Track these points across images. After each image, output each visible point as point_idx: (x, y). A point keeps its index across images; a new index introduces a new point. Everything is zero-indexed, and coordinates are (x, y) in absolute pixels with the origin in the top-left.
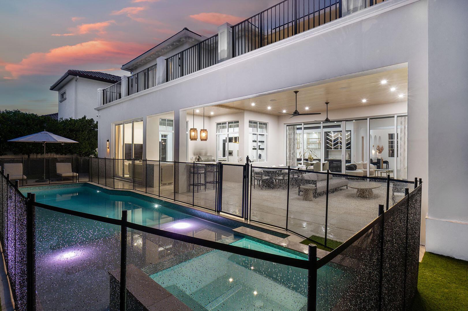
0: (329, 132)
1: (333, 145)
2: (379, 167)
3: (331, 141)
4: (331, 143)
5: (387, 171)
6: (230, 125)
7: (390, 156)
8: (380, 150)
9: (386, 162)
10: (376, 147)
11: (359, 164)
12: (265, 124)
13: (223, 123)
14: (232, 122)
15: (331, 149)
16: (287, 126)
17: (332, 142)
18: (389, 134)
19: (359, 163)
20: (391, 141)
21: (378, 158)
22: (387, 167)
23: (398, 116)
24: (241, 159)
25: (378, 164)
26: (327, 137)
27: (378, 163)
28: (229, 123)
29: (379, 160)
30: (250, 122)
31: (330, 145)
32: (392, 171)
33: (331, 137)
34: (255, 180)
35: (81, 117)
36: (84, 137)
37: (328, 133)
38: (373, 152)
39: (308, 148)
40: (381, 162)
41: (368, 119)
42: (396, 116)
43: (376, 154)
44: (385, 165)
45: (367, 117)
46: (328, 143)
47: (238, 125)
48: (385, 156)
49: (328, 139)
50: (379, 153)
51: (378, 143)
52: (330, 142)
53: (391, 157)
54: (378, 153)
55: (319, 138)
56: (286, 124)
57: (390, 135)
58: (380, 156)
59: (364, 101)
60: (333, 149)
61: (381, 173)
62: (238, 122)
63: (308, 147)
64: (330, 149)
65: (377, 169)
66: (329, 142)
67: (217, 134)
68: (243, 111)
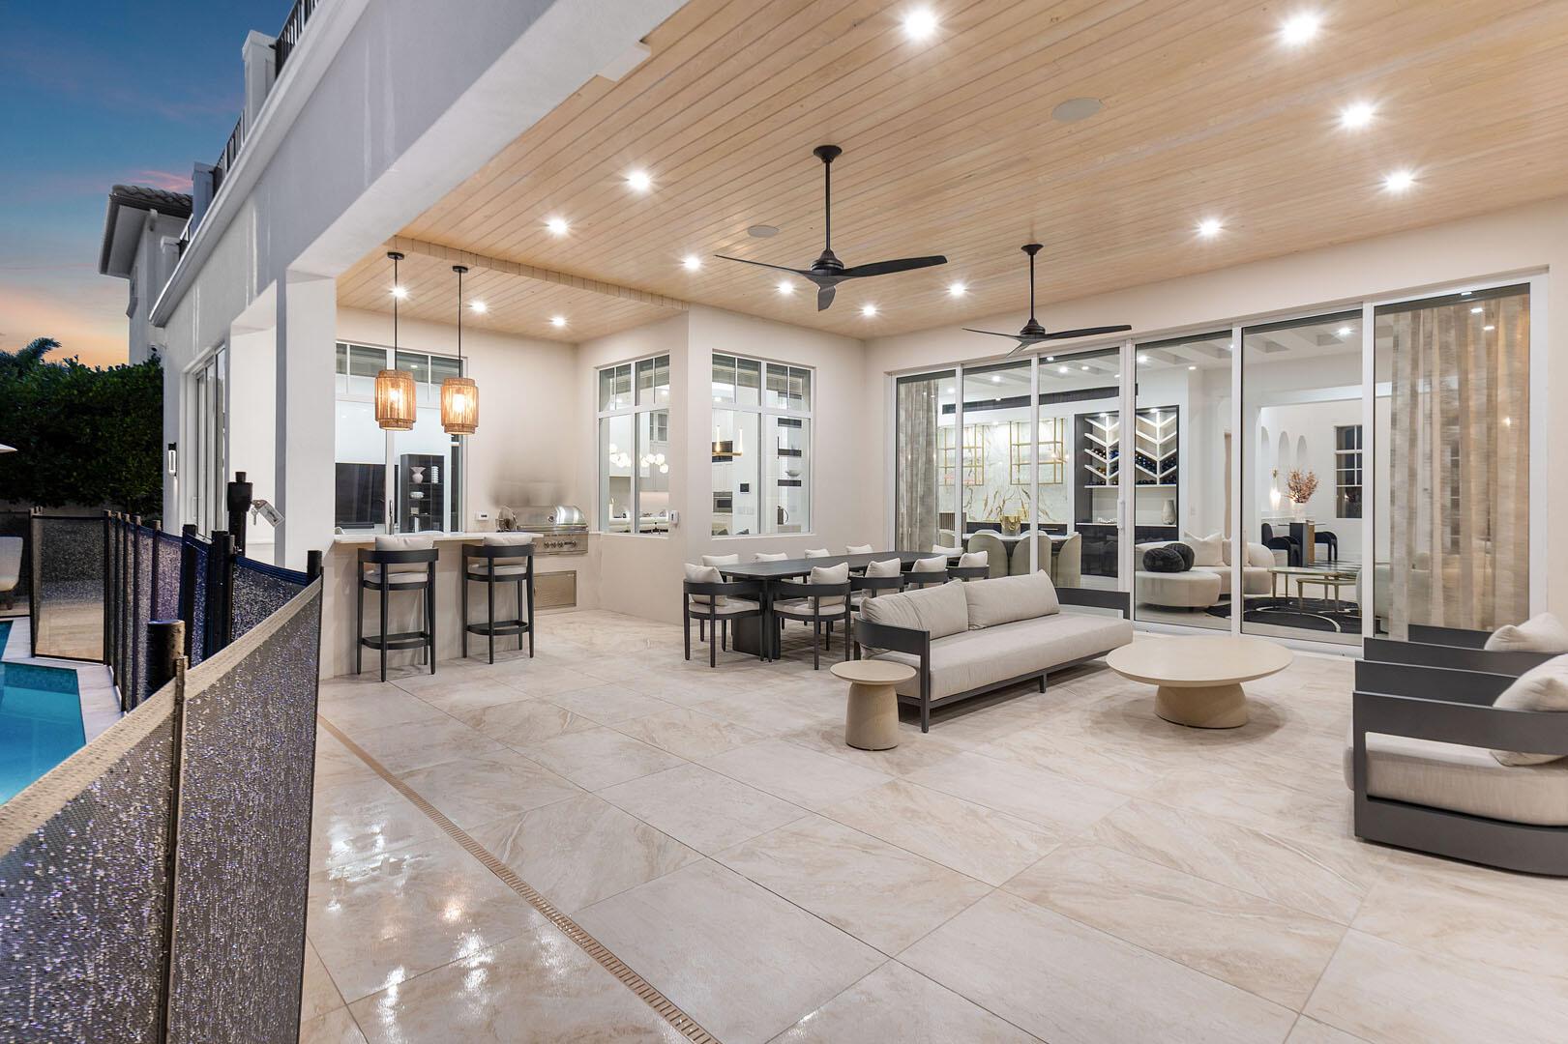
0: (1094, 416)
1: (1108, 468)
2: (1296, 560)
3: (1101, 451)
4: (1102, 459)
5: (1326, 577)
6: (641, 375)
7: (1344, 512)
8: (1302, 490)
9: (1327, 538)
10: (1285, 478)
11: (1205, 544)
12: (803, 373)
13: (620, 370)
14: (649, 363)
15: (1102, 482)
16: (899, 381)
17: (1105, 454)
18: (1339, 430)
19: (1206, 539)
20: (1347, 455)
21: (1294, 519)
22: (1332, 559)
23: (1380, 310)
25: (1292, 545)
26: (1087, 435)
27: (1292, 543)
28: (642, 365)
29: (1297, 529)
30: (718, 359)
31: (1098, 469)
32: (1351, 577)
33: (1102, 435)
34: (692, 620)
37: (1093, 419)
38: (1276, 497)
39: (1015, 481)
40: (1307, 538)
41: (1237, 332)
42: (1368, 310)
43: (1284, 504)
44: (1321, 550)
45: (1231, 322)
46: (1090, 460)
47: (668, 374)
48: (1321, 511)
49: (1090, 444)
50: (1298, 501)
51: (1293, 464)
52: (1098, 457)
53: (1348, 516)
54: (1292, 502)
55: (1055, 442)
56: (896, 373)
57: (1344, 431)
58: (1303, 514)
59: (1210, 228)
60: (1108, 486)
61: (1300, 583)
62: (664, 361)
63: (1015, 476)
64: (1098, 484)
65: (1289, 565)
66: (1094, 455)
67: (602, 415)
68: (680, 308)
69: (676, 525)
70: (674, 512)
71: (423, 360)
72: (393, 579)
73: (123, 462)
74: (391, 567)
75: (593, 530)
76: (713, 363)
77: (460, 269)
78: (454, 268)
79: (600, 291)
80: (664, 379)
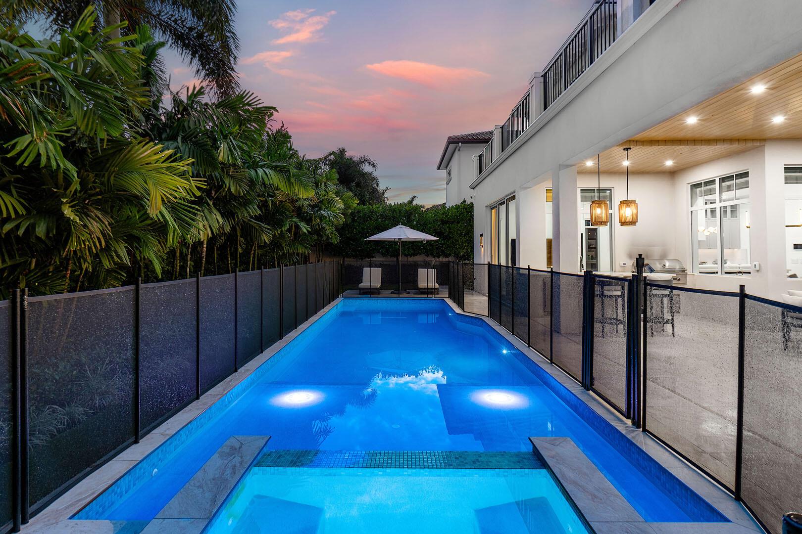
6: (724, 184)
13: (708, 183)
14: (730, 178)
24: (757, 268)
28: (723, 180)
30: (788, 170)
35: (458, 202)
36: (460, 231)
47: (747, 182)
62: (746, 174)
67: (692, 209)
68: (758, 144)
69: (758, 271)
70: (757, 263)
71: (593, 191)
72: (607, 293)
73: (458, 241)
74: (606, 288)
75: (689, 272)
76: (785, 172)
77: (627, 149)
78: (624, 149)
79: (705, 145)
80: (746, 185)
